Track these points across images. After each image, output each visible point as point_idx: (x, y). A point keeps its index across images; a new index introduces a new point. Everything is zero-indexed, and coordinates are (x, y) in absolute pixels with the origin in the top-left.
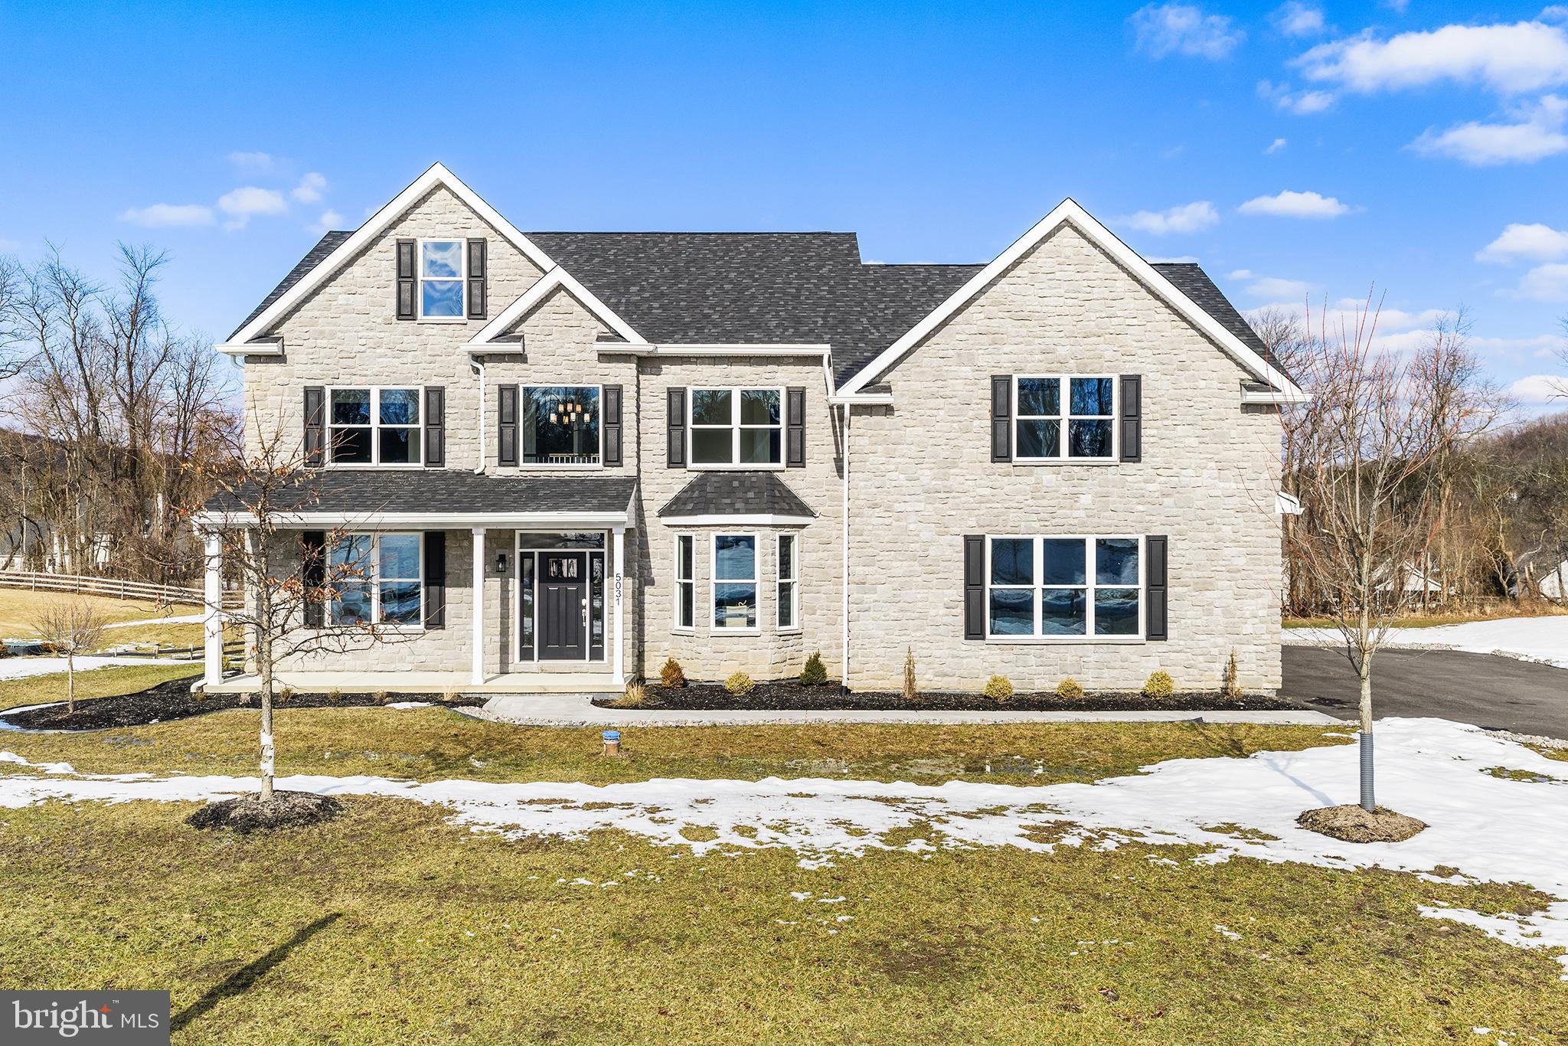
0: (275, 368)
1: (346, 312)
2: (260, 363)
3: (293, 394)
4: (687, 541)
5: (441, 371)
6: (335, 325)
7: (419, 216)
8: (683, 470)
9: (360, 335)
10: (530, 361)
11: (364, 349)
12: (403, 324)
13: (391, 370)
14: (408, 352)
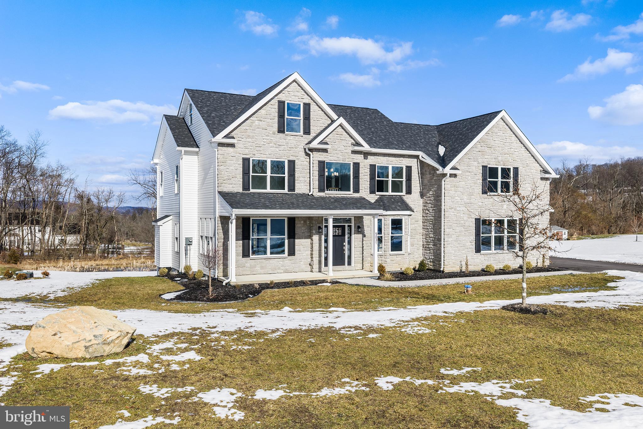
0: (230, 149)
1: (258, 128)
2: (224, 147)
3: (237, 160)
4: (380, 221)
5: (294, 154)
6: (254, 133)
7: (286, 92)
8: (375, 195)
9: (264, 138)
10: (329, 152)
11: (265, 143)
12: (280, 134)
13: (275, 153)
14: (282, 146)
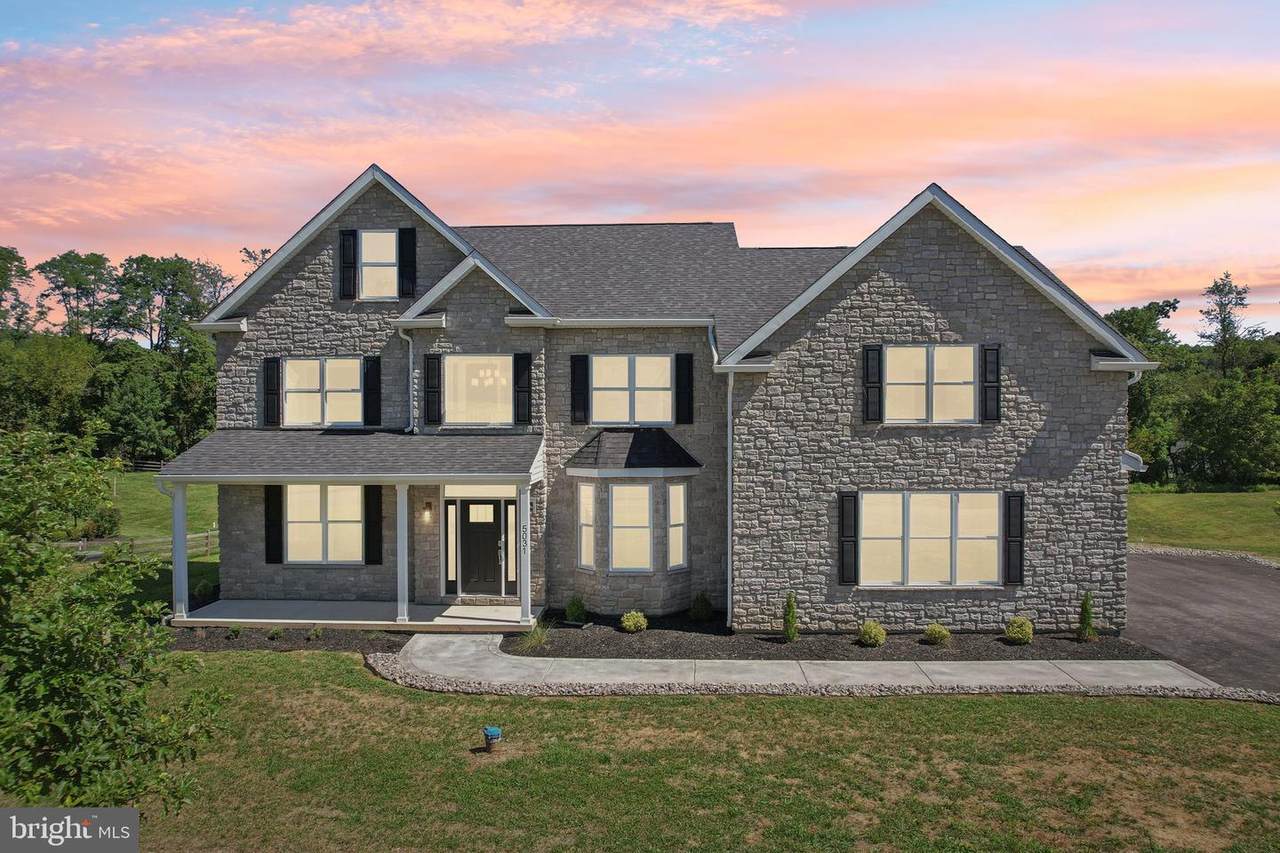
0: (241, 343)
2: (230, 338)
5: (377, 344)
6: (289, 305)
7: (360, 211)
8: (586, 428)
9: (310, 313)
10: (452, 334)
11: (314, 325)
12: (346, 303)
13: (336, 343)
14: (350, 327)
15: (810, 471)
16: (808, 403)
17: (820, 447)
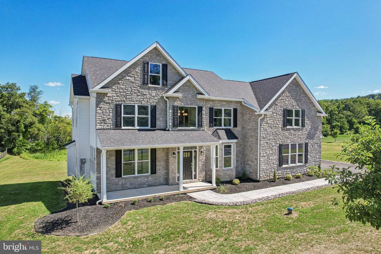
0: (106, 98)
1: (128, 82)
2: (102, 95)
3: (112, 106)
5: (155, 101)
6: (125, 86)
7: (149, 56)
8: (213, 129)
9: (132, 89)
10: (181, 99)
11: (133, 93)
12: (145, 86)
13: (141, 100)
14: (146, 95)
15: (274, 139)
16: (274, 122)
17: (276, 133)
